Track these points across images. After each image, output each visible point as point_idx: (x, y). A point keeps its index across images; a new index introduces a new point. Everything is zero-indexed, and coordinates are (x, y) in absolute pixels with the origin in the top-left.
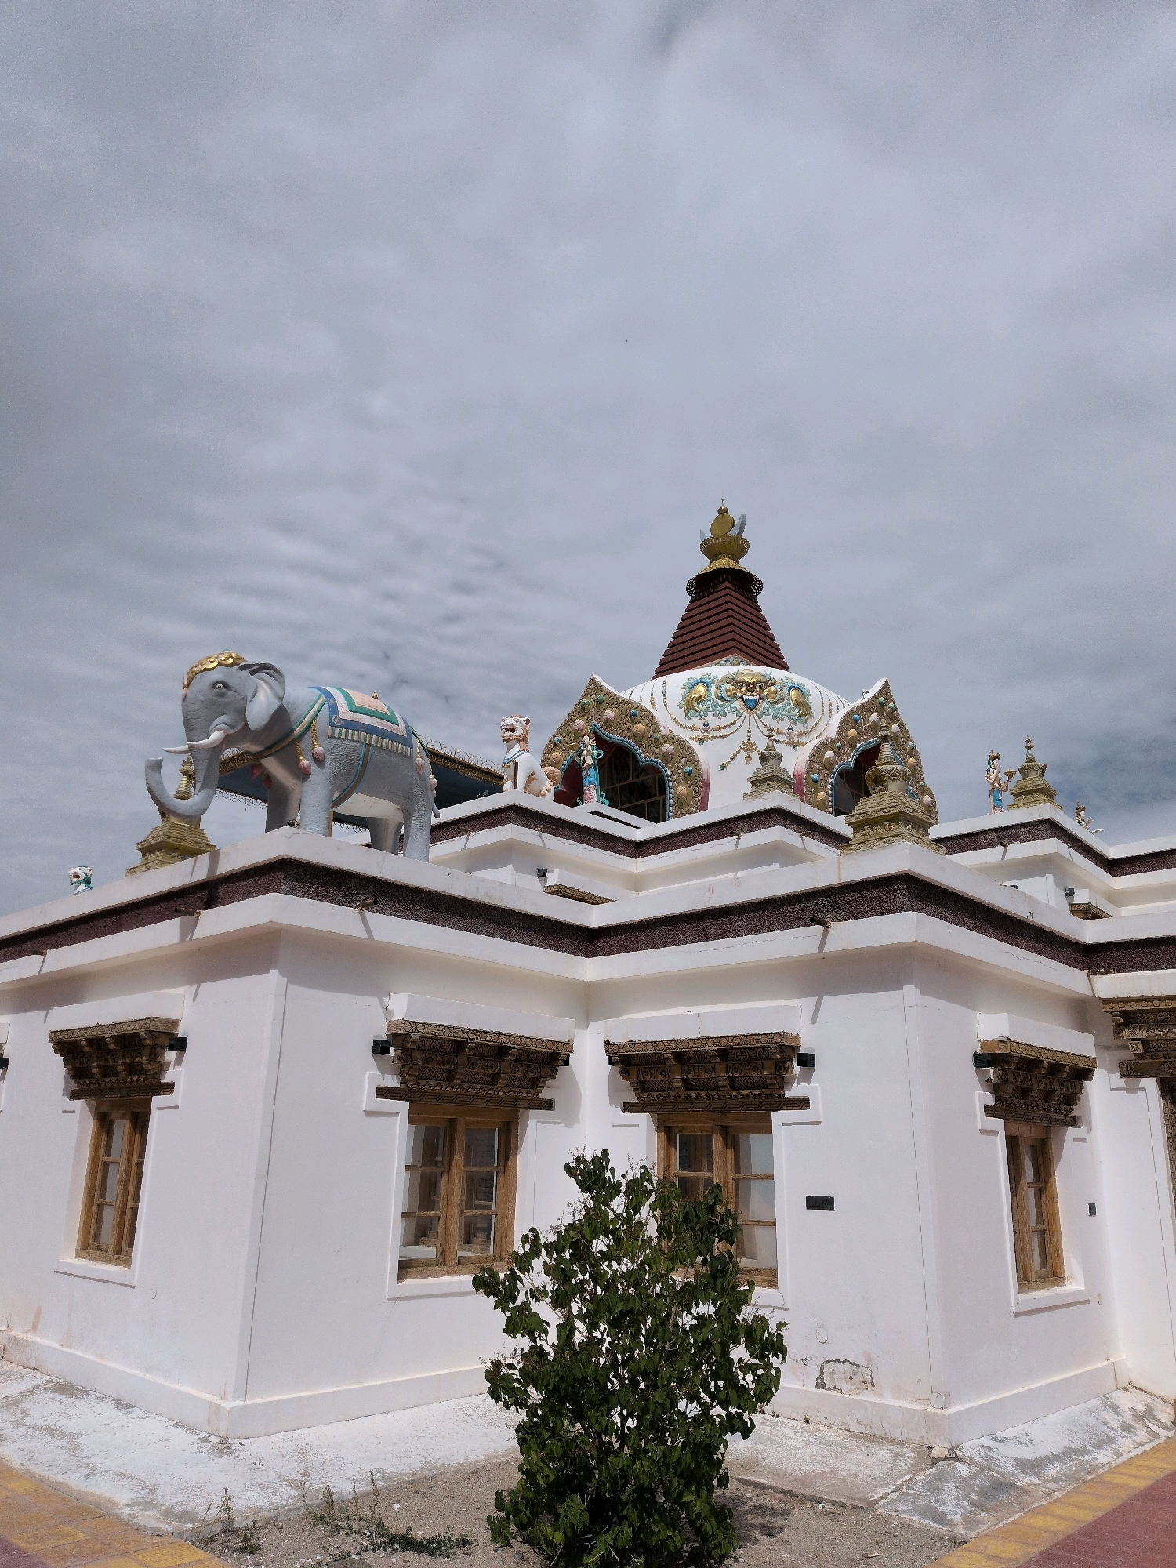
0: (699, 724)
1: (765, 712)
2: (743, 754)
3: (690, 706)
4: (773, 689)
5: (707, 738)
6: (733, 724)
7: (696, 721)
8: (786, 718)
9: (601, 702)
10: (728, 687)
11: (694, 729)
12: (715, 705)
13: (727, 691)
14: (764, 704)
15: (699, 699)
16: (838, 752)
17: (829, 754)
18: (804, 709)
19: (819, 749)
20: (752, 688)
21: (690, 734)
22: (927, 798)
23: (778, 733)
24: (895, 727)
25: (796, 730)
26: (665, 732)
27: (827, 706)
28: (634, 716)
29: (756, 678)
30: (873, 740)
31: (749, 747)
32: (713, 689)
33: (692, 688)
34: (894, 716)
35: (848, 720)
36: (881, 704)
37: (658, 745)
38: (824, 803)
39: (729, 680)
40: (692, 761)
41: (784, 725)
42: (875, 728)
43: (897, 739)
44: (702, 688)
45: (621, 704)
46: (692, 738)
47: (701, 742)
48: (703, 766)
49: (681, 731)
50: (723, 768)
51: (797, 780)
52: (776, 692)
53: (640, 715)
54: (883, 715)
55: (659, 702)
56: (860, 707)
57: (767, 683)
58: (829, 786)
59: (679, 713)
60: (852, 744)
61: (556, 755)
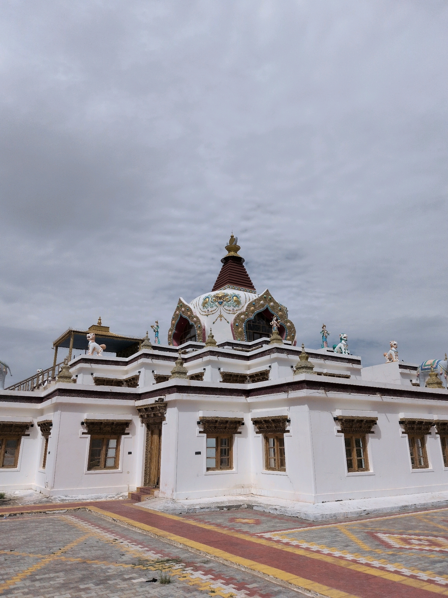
0: (206, 311)
1: (225, 305)
2: (219, 318)
4: (228, 297)
5: (209, 314)
6: (215, 310)
7: (206, 310)
8: (232, 306)
9: (181, 306)
10: (214, 298)
13: (213, 300)
14: (225, 303)
15: (206, 303)
16: (247, 315)
17: (242, 316)
18: (238, 303)
19: (239, 316)
20: (220, 298)
21: (204, 313)
22: (288, 324)
23: (229, 311)
24: (272, 304)
25: (235, 309)
26: (194, 314)
27: (248, 300)
28: (188, 310)
29: (222, 295)
30: (262, 309)
31: (221, 316)
32: (210, 299)
33: (205, 299)
34: (272, 300)
35: (250, 305)
36: (265, 297)
37: (193, 319)
38: (241, 332)
39: (214, 296)
40: (200, 323)
41: (231, 308)
42: (263, 305)
43: (273, 307)
44: (207, 299)
45: (185, 306)
46: (205, 315)
47: (207, 316)
48: (202, 325)
49: (202, 313)
50: (214, 323)
51: (231, 326)
52: (228, 299)
53: (189, 310)
54: (266, 301)
55: (197, 304)
56: (255, 300)
57: (226, 296)
58: (243, 326)
59: (202, 307)
60: (253, 312)
61: (173, 322)
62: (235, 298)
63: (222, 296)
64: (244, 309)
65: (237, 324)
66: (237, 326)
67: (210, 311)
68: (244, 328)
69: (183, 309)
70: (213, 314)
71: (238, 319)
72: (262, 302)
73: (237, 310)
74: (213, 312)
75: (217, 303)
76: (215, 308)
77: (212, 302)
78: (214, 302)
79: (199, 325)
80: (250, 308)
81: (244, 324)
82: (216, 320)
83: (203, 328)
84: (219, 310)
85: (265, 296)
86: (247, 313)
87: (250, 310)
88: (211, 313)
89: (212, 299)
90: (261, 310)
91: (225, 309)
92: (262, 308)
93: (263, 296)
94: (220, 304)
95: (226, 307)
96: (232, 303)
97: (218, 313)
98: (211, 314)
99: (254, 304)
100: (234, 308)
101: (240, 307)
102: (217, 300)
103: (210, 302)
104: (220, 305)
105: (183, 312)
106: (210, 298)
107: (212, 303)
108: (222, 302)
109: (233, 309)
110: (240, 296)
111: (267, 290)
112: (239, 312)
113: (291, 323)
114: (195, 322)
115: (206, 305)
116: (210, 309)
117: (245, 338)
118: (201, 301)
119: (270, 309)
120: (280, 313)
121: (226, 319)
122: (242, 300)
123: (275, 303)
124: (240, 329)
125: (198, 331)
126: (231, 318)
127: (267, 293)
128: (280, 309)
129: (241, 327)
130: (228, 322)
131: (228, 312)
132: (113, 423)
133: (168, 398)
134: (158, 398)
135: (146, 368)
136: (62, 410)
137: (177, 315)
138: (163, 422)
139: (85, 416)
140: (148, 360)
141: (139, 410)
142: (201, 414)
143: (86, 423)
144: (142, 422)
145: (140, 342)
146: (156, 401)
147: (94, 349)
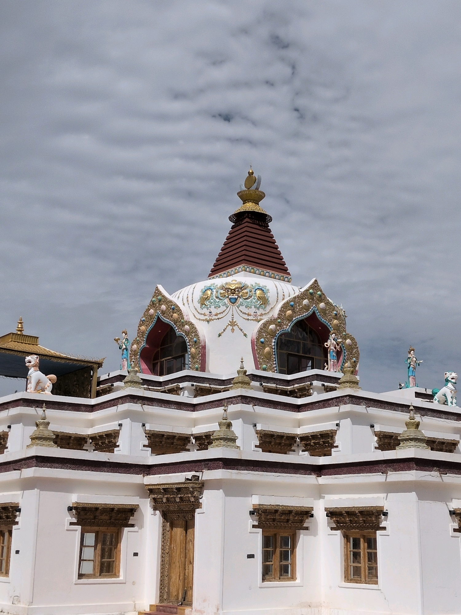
1: (241, 304)
2: (230, 328)
3: (203, 301)
4: (245, 291)
6: (224, 311)
7: (205, 311)
8: (253, 307)
9: (160, 301)
11: (204, 315)
12: (215, 302)
13: (221, 294)
14: (240, 300)
15: (207, 299)
16: (280, 325)
17: (272, 327)
18: (264, 301)
19: (266, 325)
20: (233, 291)
21: (203, 317)
22: (348, 341)
23: (249, 315)
24: (322, 305)
25: (259, 313)
26: (186, 318)
27: (281, 297)
28: (173, 309)
29: (237, 286)
30: (305, 314)
31: (233, 324)
32: (214, 293)
33: (204, 292)
34: (322, 298)
35: (286, 306)
36: (311, 294)
37: (183, 326)
38: (269, 353)
39: (222, 288)
40: (197, 335)
41: (252, 311)
42: (307, 308)
43: (324, 311)
44: (209, 292)
45: (168, 302)
46: (203, 320)
47: (208, 321)
48: (201, 338)
49: (198, 316)
50: (220, 335)
51: (252, 342)
52: (247, 293)
53: (176, 309)
54: (313, 299)
55: (190, 299)
56: (295, 298)
57: (242, 288)
58: (273, 344)
59: (198, 306)
60: (290, 319)
61: (143, 328)
62: (258, 292)
63: (236, 288)
64: (275, 313)
65: (262, 340)
66: (262, 343)
67: (213, 313)
68: (273, 347)
69: (164, 307)
70: (218, 319)
71: (265, 332)
72: (305, 302)
73: (261, 315)
74: (219, 316)
75: (226, 301)
76: (223, 308)
77: (217, 297)
78: (222, 298)
79: (195, 339)
80: (285, 312)
81: (274, 340)
82: (224, 330)
83: (202, 344)
84: (231, 313)
85: (311, 291)
86: (279, 320)
87: (285, 315)
88: (216, 317)
89: (217, 292)
90: (304, 316)
91: (241, 312)
92: (306, 312)
93: (307, 290)
94: (233, 301)
95: (243, 308)
96: (254, 301)
97: (229, 318)
98: (215, 319)
99: (292, 306)
100: (257, 310)
101: (268, 308)
102: (228, 294)
103: (215, 298)
104: (233, 303)
105: (163, 313)
106: (214, 290)
107: (217, 300)
108: (236, 299)
109: (254, 312)
110: (268, 290)
111: (316, 281)
112: (265, 319)
113: (352, 339)
114: (187, 333)
115: (207, 303)
116: (214, 311)
117: (275, 364)
118: (198, 295)
119: (318, 314)
120: (335, 322)
121: (241, 330)
122: (271, 296)
123: (328, 303)
124: (267, 349)
125: (193, 350)
126: (253, 329)
127: (315, 285)
128: (336, 315)
129: (268, 346)
130: (245, 335)
131: (246, 317)
132: (113, 509)
133: (207, 475)
134: (189, 475)
135: (133, 420)
136: (42, 490)
137: (151, 316)
138: (198, 511)
139: (74, 498)
140: (136, 407)
141: (151, 491)
142: (255, 500)
143: (76, 508)
144: (155, 509)
145: (95, 366)
146: (188, 479)
147: (38, 382)
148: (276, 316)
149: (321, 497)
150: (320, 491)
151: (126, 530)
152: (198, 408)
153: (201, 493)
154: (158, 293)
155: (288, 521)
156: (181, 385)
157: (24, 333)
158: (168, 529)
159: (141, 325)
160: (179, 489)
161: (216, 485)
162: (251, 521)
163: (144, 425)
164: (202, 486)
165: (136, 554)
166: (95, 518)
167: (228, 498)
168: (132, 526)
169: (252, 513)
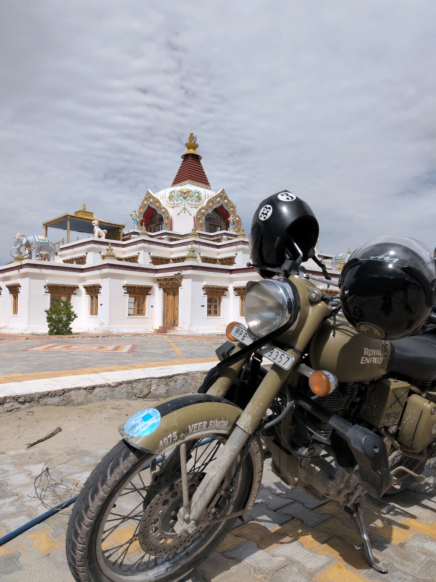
0: (172, 203)
1: (189, 200)
2: (183, 211)
3: (171, 197)
4: (191, 193)
5: (174, 207)
6: (180, 203)
7: (171, 202)
8: (194, 201)
9: (149, 197)
10: (180, 193)
11: (171, 204)
12: (176, 198)
13: (179, 194)
14: (188, 198)
15: (172, 197)
16: (206, 210)
17: (203, 211)
18: (199, 198)
19: (200, 210)
20: (185, 193)
21: (170, 206)
23: (192, 205)
24: (226, 201)
25: (197, 204)
26: (162, 206)
27: (207, 197)
28: (156, 201)
29: (186, 191)
30: (218, 205)
31: (185, 209)
33: (171, 193)
34: (226, 198)
35: (209, 201)
36: (221, 196)
37: (161, 210)
38: (202, 223)
39: (180, 191)
40: (168, 214)
41: (194, 203)
42: (219, 202)
43: (226, 204)
44: (173, 193)
45: (154, 198)
46: (171, 207)
47: (173, 208)
48: (170, 215)
49: (168, 205)
50: (178, 214)
51: (194, 218)
53: (158, 201)
54: (222, 198)
55: (164, 197)
56: (213, 197)
57: (189, 192)
58: (203, 219)
59: (168, 200)
60: (211, 207)
61: (141, 210)
62: (197, 194)
64: (205, 204)
65: (199, 217)
66: (199, 218)
67: (176, 204)
69: (151, 200)
71: (200, 213)
72: (218, 199)
73: (198, 205)
74: (178, 205)
75: (182, 198)
76: (180, 201)
77: (177, 196)
78: (179, 196)
79: (167, 216)
80: (209, 204)
81: (204, 217)
82: (181, 212)
83: (171, 218)
84: (183, 204)
85: (221, 194)
86: (206, 208)
89: (177, 193)
93: (219, 194)
95: (189, 202)
96: (195, 198)
97: (183, 206)
98: (176, 207)
99: (212, 201)
101: (201, 202)
102: (182, 195)
104: (185, 199)
105: (151, 203)
108: (186, 197)
110: (201, 193)
111: (223, 189)
112: (200, 207)
113: (239, 218)
114: (163, 213)
115: (172, 199)
117: (204, 228)
118: (168, 195)
119: (224, 206)
120: (232, 209)
121: (189, 212)
122: (203, 196)
123: (228, 200)
124: (201, 221)
125: (166, 221)
126: (194, 212)
127: (223, 191)
128: (232, 206)
129: (201, 219)
130: (190, 215)
131: (191, 206)
132: (142, 287)
133: (184, 273)
134: (176, 273)
135: (145, 251)
136: (111, 278)
137: (145, 205)
138: (180, 288)
139: (125, 282)
140: (146, 245)
141: (158, 280)
142: (205, 283)
143: (126, 287)
144: (160, 288)
145: (121, 227)
146: (176, 274)
147: (99, 233)
148: (205, 206)
149: (231, 283)
150: (231, 280)
151: (148, 296)
152: (173, 246)
153: (181, 280)
154: (148, 193)
155: (218, 292)
156: (163, 237)
157: (86, 211)
158: (166, 296)
159: (140, 209)
160: (171, 279)
161: (188, 276)
162: (203, 292)
163: (149, 253)
164: (182, 277)
165: (152, 306)
166: (134, 291)
167: (193, 282)
168: (150, 295)
169: (203, 289)
